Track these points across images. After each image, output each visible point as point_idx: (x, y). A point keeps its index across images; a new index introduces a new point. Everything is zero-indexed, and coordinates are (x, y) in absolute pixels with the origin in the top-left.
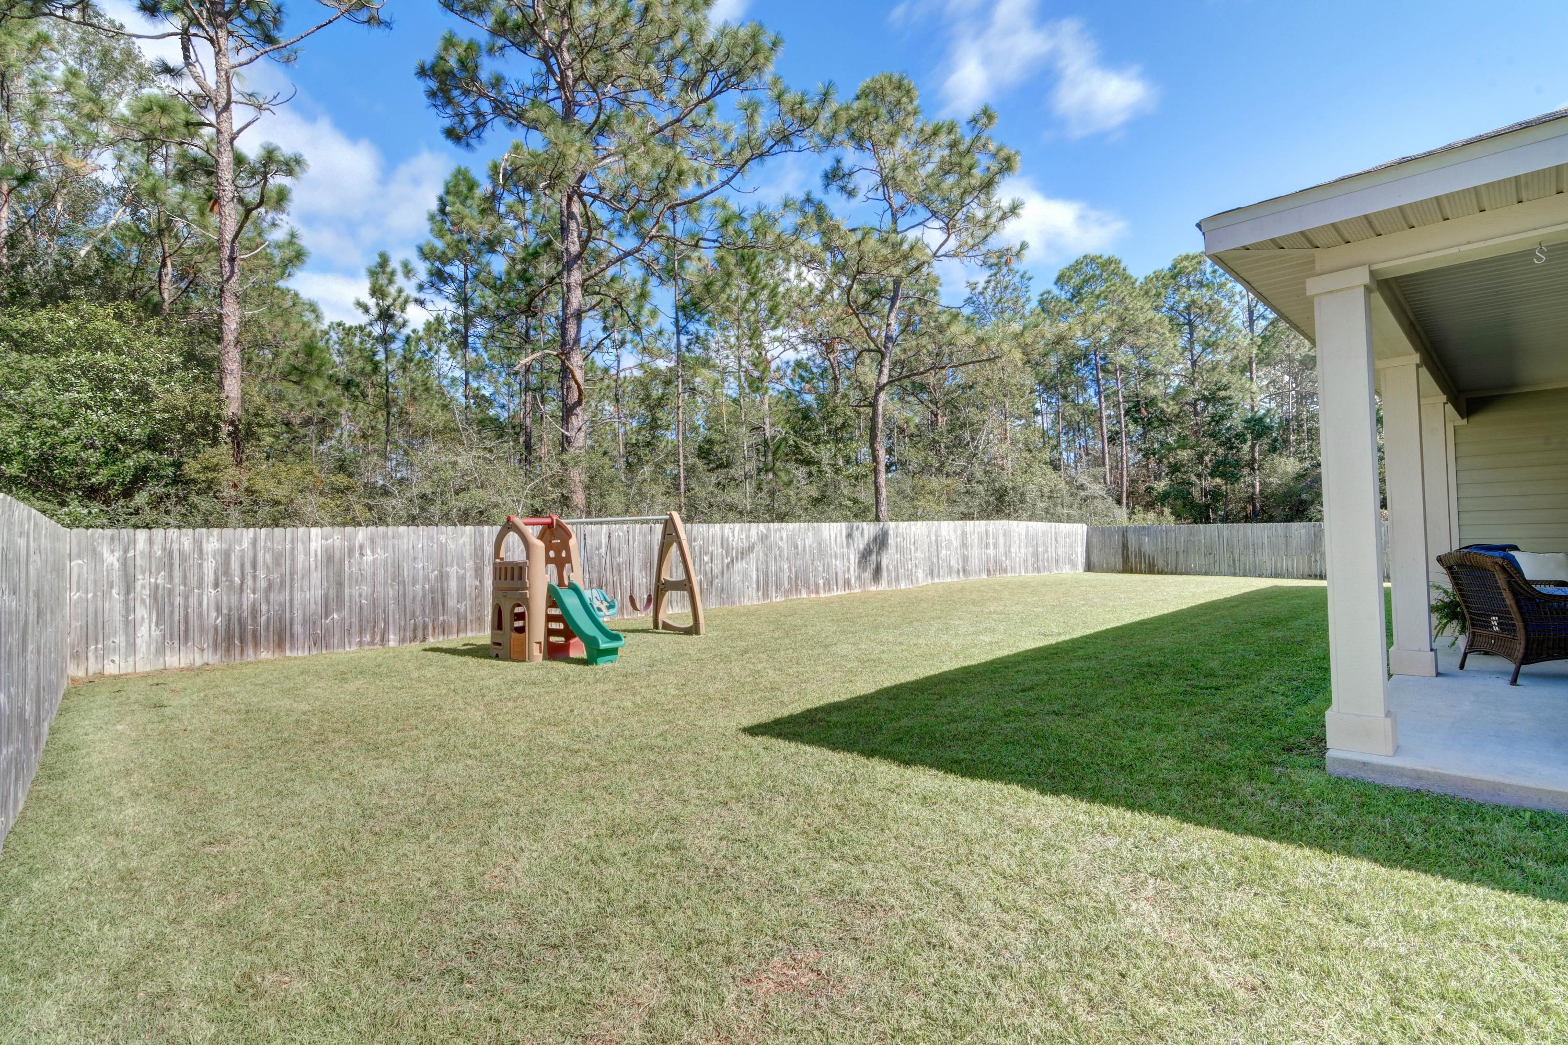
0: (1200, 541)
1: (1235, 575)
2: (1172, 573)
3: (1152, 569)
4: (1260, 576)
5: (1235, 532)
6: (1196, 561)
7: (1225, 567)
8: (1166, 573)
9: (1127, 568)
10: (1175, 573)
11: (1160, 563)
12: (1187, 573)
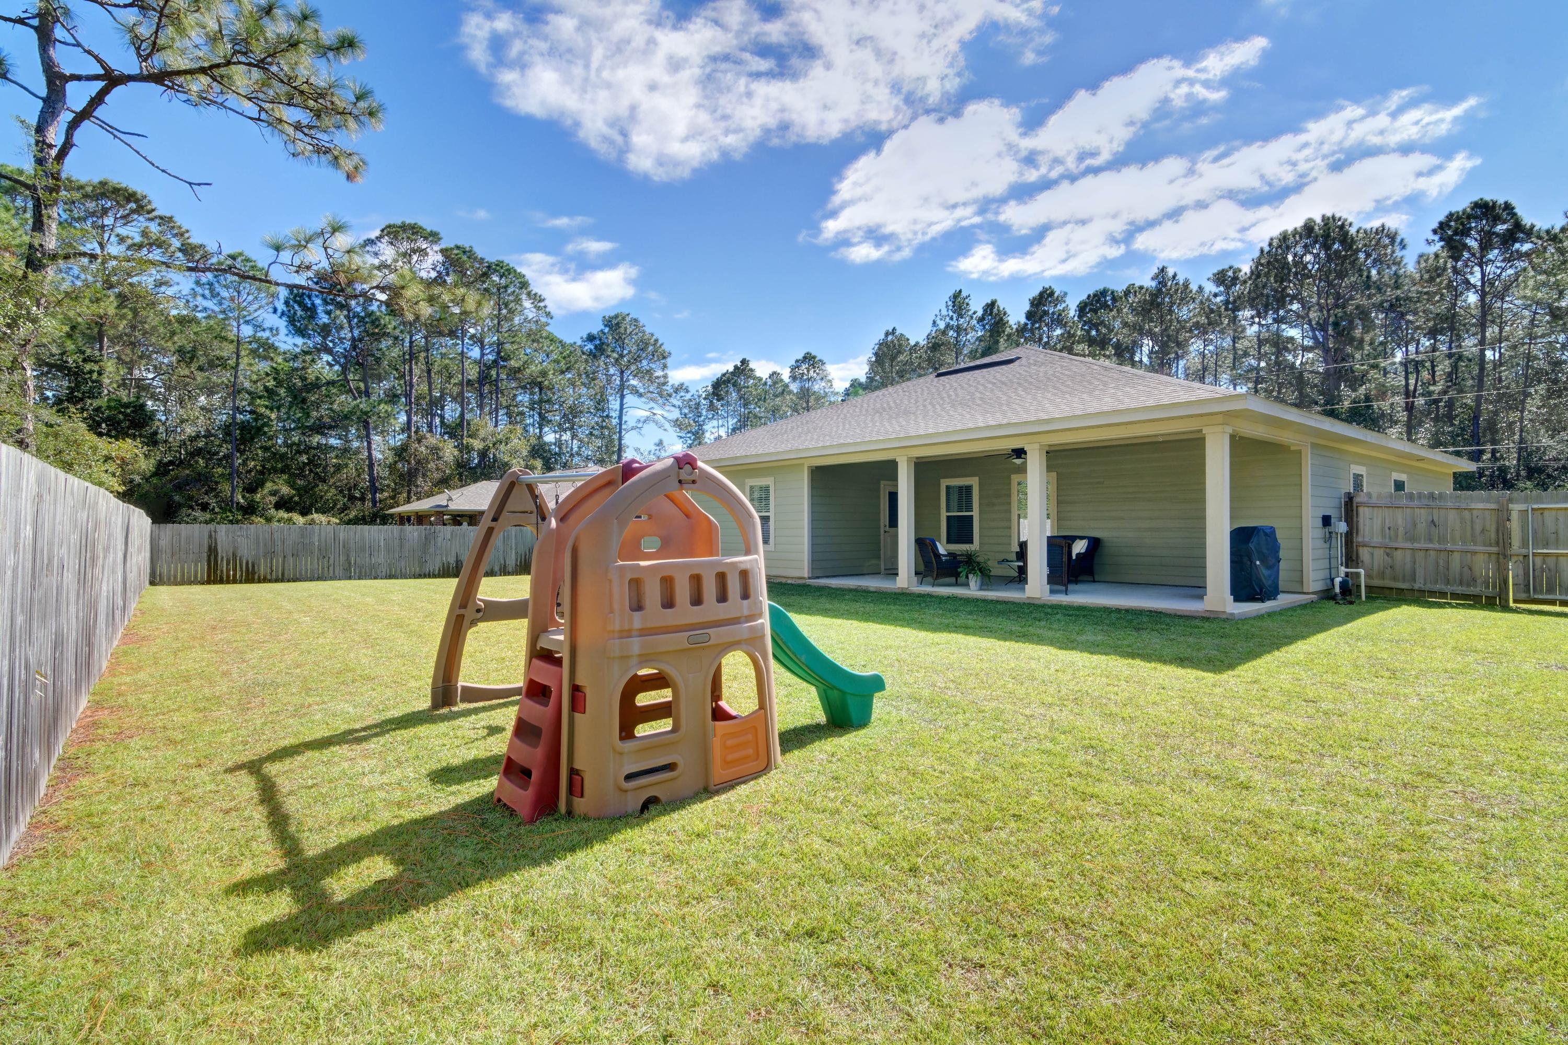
0: (313, 544)
1: (350, 578)
2: (277, 580)
3: (251, 577)
4: (375, 578)
5: (352, 533)
6: (308, 563)
7: (339, 571)
8: (270, 581)
9: (214, 577)
10: (282, 581)
11: (262, 570)
12: (295, 580)
